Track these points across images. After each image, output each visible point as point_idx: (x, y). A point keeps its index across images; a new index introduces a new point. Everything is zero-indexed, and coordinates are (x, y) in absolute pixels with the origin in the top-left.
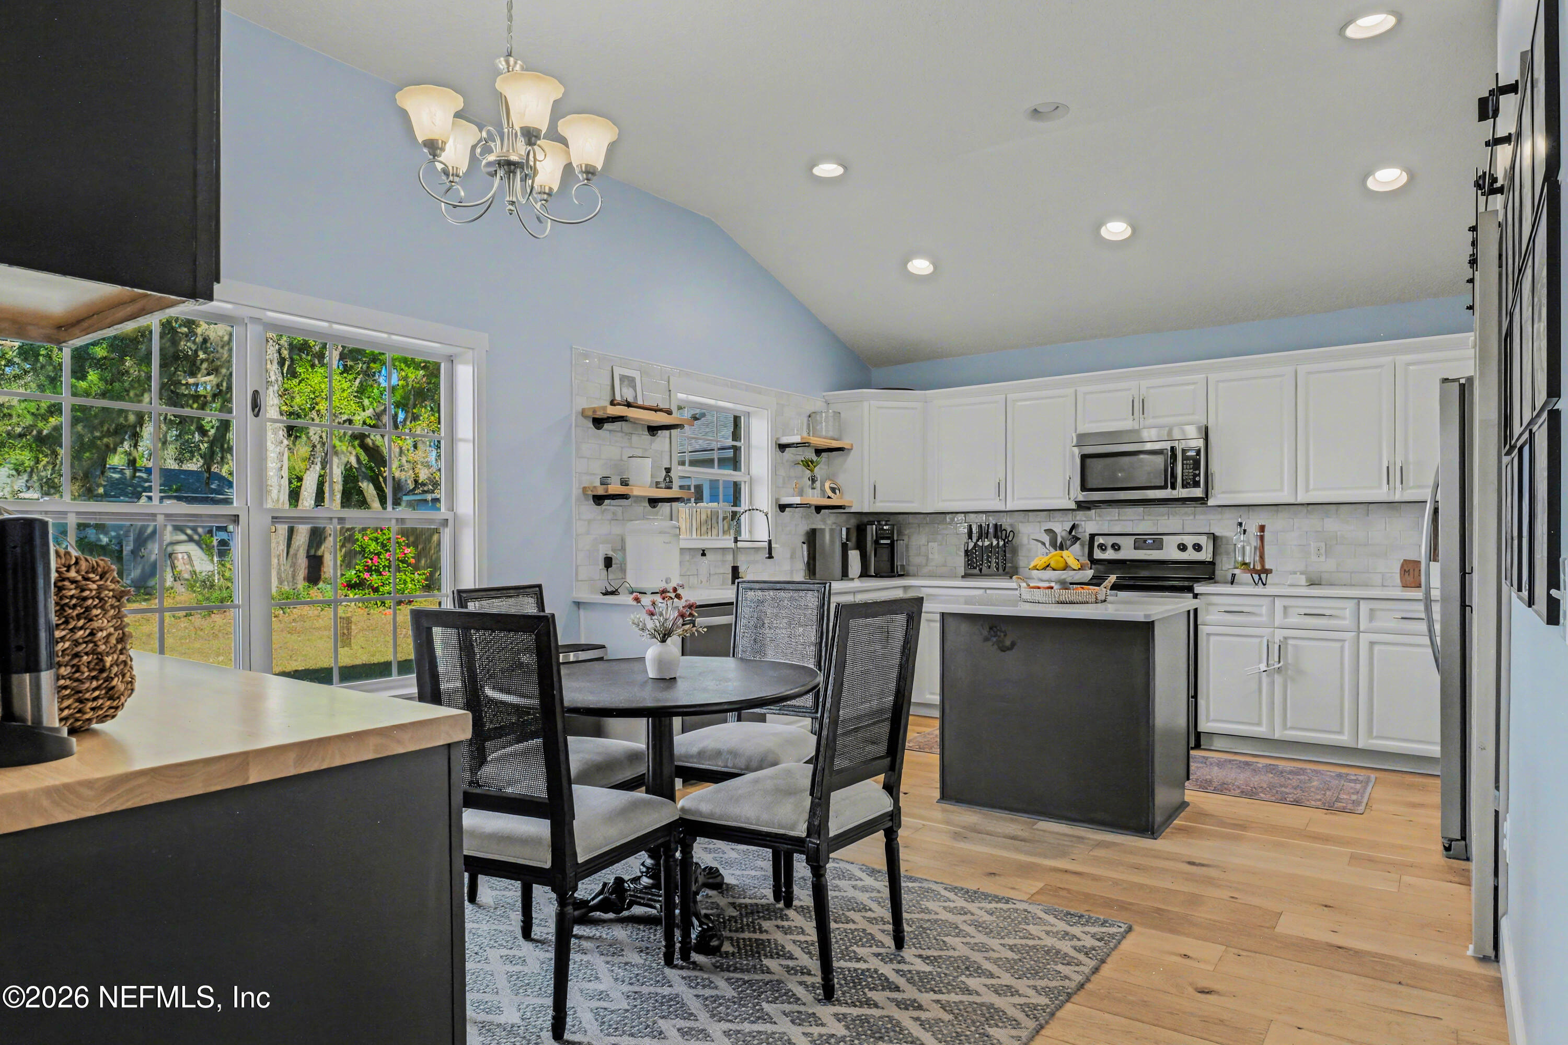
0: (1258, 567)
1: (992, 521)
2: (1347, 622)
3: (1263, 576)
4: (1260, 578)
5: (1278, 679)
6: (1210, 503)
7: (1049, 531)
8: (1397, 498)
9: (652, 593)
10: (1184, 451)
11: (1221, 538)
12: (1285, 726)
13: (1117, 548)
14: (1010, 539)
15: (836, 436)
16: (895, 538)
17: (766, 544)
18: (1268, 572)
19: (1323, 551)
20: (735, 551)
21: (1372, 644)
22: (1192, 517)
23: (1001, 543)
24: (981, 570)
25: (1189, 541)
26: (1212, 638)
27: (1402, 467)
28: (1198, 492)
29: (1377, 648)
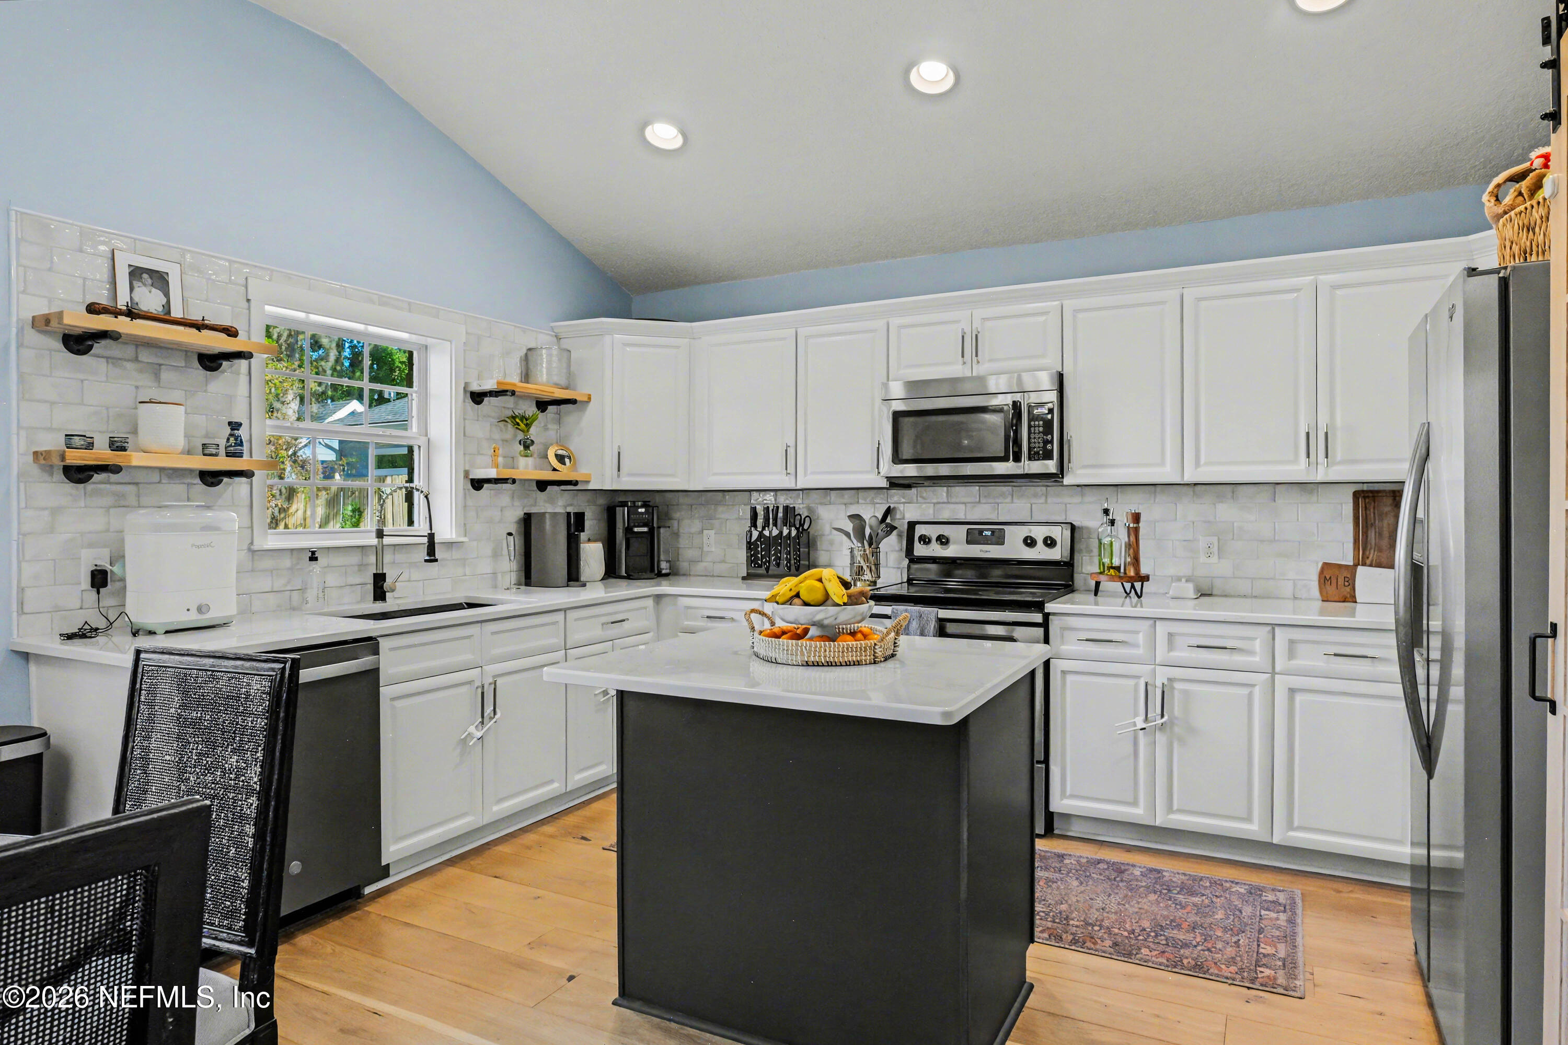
0: (1132, 573)
1: (783, 500)
2: (1258, 659)
3: (1138, 585)
4: (1133, 587)
5: (1161, 738)
6: (1067, 481)
7: (855, 518)
8: (1320, 478)
9: (167, 632)
10: (1030, 408)
11: (1081, 528)
12: (1170, 809)
13: (943, 540)
14: (806, 527)
15: (563, 382)
16: (655, 525)
17: (425, 540)
18: (1145, 579)
19: (1215, 549)
20: (379, 551)
21: (1292, 691)
22: (1042, 500)
23: (794, 533)
24: (767, 569)
25: (1039, 533)
26: (1070, 678)
27: (1326, 434)
28: (1051, 466)
29: (1299, 698)
